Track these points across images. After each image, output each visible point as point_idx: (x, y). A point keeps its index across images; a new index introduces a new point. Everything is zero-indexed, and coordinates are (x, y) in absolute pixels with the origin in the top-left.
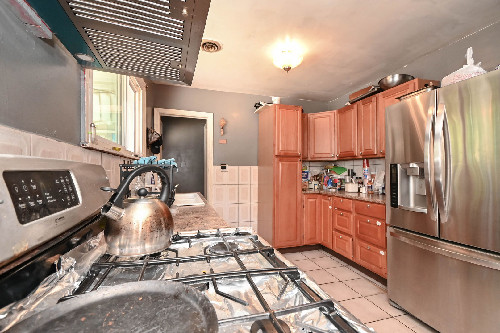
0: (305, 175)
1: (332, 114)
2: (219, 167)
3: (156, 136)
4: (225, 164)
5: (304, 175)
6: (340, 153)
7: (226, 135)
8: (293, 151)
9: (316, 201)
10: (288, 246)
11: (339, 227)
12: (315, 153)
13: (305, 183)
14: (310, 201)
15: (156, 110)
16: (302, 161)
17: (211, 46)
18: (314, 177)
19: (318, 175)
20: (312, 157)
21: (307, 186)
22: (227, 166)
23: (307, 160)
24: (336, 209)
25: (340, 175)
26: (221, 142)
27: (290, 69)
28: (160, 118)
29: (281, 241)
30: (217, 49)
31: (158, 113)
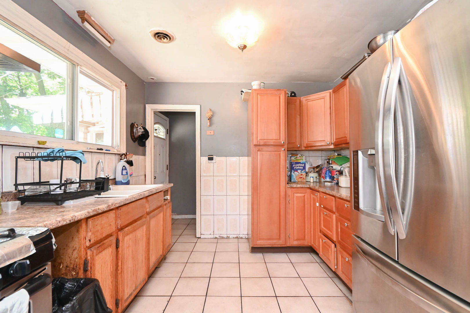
0: (301, 167)
1: (326, 94)
2: (207, 158)
3: (140, 130)
4: (212, 156)
5: (299, 166)
6: (336, 139)
7: (214, 127)
8: (275, 139)
9: (304, 196)
10: (270, 245)
11: (324, 229)
12: (309, 141)
13: (301, 175)
14: (297, 196)
15: (148, 107)
16: (287, 151)
17: (163, 36)
18: (314, 168)
19: (318, 167)
20: (305, 146)
21: (304, 179)
22: (215, 157)
23: (300, 149)
24: (322, 206)
25: (341, 166)
26: (208, 133)
27: (245, 47)
28: (153, 113)
29: (260, 239)
30: (170, 39)
31: (150, 109)
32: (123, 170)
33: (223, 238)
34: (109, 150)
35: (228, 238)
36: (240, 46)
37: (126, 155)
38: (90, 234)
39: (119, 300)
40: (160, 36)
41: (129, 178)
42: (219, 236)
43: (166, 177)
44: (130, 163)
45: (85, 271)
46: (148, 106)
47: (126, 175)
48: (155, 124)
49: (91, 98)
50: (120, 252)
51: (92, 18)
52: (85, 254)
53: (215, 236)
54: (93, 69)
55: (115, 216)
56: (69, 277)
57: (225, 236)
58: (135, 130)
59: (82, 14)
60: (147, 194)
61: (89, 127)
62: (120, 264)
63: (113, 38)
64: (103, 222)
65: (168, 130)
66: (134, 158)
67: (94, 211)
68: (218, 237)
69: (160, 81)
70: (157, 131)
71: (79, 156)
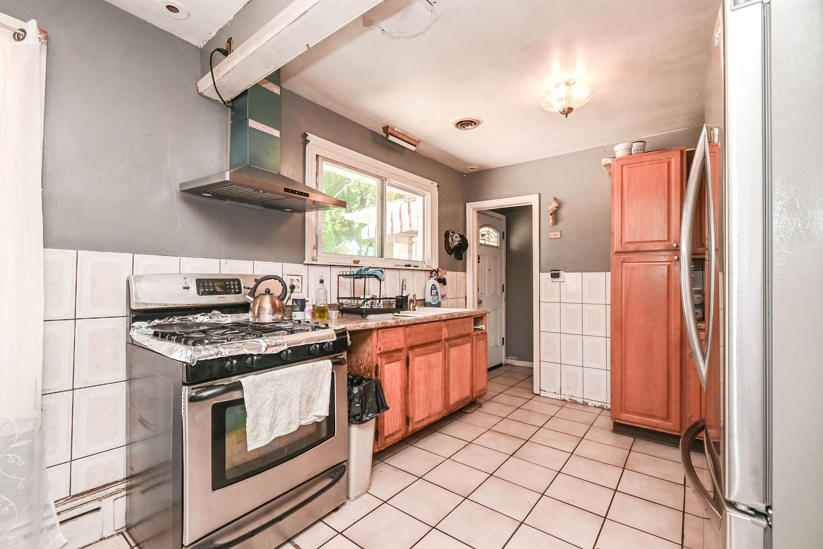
2: (549, 275)
3: (456, 239)
4: (559, 271)
7: (560, 225)
17: (466, 123)
22: (562, 273)
26: (552, 235)
27: (570, 110)
28: (475, 214)
29: (626, 412)
30: (475, 124)
31: (471, 208)
32: (432, 289)
33: (576, 403)
34: (417, 267)
35: (585, 404)
36: (562, 111)
37: (437, 271)
38: (379, 343)
39: (409, 418)
40: (463, 124)
41: (440, 300)
42: (570, 399)
43: (502, 302)
44: (443, 281)
45: (376, 374)
46: (468, 205)
47: (436, 295)
48: (480, 227)
49: (409, 205)
50: (410, 371)
51: (395, 129)
52: (376, 360)
53: (563, 397)
54: (400, 178)
55: (404, 333)
56: (366, 377)
57: (580, 401)
58: (450, 240)
59: (386, 129)
60: (444, 317)
61: (413, 237)
62: (410, 382)
63: (417, 140)
64: (391, 336)
65: (503, 233)
66: (449, 276)
67: (382, 323)
68: (567, 399)
69: (483, 169)
70: (485, 237)
71: (378, 273)
